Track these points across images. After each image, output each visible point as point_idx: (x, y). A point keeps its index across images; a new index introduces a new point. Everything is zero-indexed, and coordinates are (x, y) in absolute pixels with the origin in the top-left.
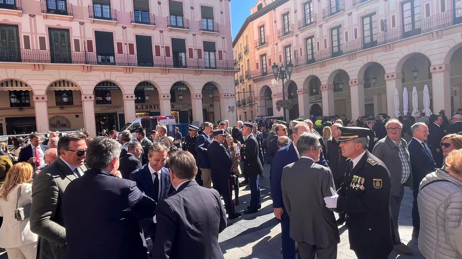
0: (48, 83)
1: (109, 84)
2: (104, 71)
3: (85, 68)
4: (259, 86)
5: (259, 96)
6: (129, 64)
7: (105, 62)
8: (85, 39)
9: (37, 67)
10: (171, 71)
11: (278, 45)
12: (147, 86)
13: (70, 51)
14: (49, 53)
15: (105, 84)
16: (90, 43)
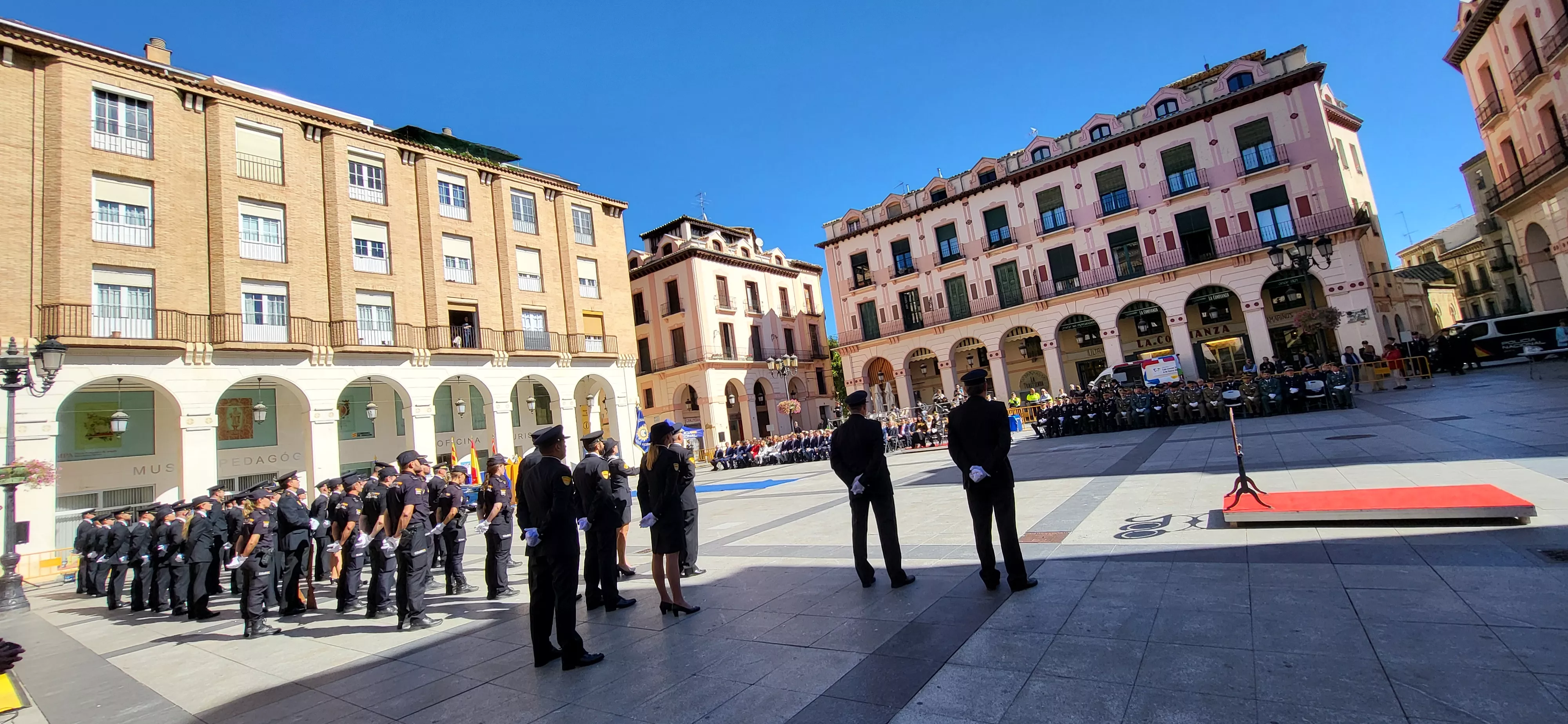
0: (1000, 335)
1: (1080, 318)
2: (1065, 302)
3: (1040, 305)
4: (1518, 226)
5: (1526, 252)
6: (1098, 284)
7: (1070, 289)
8: (1035, 266)
9: (986, 318)
10: (1179, 273)
11: (1528, 108)
12: (1144, 307)
13: (1020, 288)
14: (997, 298)
15: (1075, 320)
16: (1042, 269)
